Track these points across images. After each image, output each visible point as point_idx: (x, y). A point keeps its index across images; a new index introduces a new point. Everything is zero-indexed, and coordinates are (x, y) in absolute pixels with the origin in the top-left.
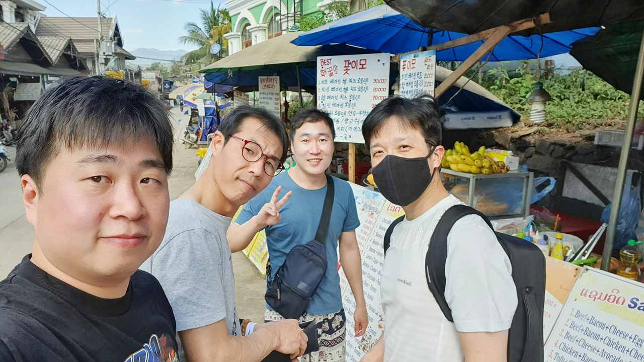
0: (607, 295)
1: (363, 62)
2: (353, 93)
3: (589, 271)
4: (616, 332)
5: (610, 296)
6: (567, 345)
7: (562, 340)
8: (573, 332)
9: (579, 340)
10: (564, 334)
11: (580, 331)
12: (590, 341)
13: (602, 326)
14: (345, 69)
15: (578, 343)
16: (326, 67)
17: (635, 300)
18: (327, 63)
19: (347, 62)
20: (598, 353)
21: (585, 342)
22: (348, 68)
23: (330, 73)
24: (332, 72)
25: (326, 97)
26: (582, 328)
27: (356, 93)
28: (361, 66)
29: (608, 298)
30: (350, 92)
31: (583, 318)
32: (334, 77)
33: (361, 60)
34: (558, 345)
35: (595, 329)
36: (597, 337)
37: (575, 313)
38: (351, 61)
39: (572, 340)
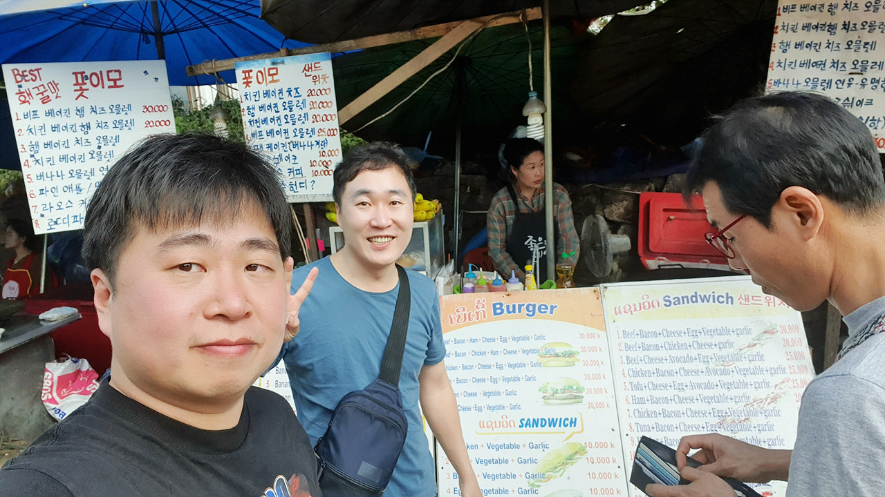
0: (640, 304)
1: (114, 75)
2: (102, 132)
3: (609, 288)
4: (670, 334)
5: (643, 304)
6: (634, 370)
7: (627, 367)
8: (632, 354)
9: (642, 359)
10: (625, 360)
11: (638, 349)
12: (653, 354)
13: (655, 334)
14: (78, 88)
15: (643, 362)
16: (30, 85)
17: (667, 298)
18: (30, 77)
19: (79, 76)
20: (668, 361)
21: (649, 358)
22: (84, 87)
23: (41, 96)
24: (45, 94)
25: (41, 145)
26: (637, 346)
27: (111, 132)
28: (112, 83)
29: (642, 306)
30: (94, 132)
31: (633, 336)
32: (54, 104)
33: (108, 72)
34: (626, 374)
35: (650, 341)
36: (656, 347)
37: (621, 334)
38: (88, 74)
39: (636, 362)
